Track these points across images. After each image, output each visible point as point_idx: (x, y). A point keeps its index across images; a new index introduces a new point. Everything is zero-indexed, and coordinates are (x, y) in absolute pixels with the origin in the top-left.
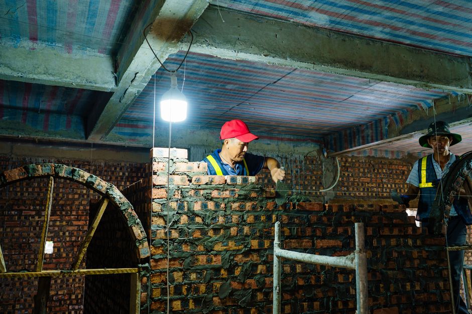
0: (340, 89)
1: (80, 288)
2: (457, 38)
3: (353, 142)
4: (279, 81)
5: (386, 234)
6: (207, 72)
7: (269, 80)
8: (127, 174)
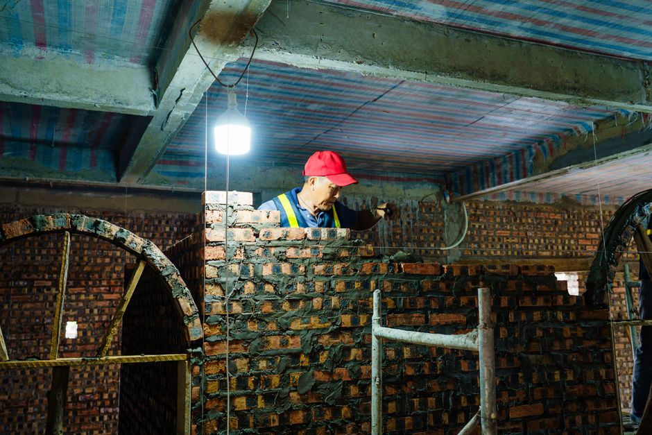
0: (465, 108)
1: (114, 385)
2: (625, 34)
3: (485, 182)
4: (381, 99)
5: (527, 305)
6: (281, 87)
7: (366, 97)
8: (175, 229)
